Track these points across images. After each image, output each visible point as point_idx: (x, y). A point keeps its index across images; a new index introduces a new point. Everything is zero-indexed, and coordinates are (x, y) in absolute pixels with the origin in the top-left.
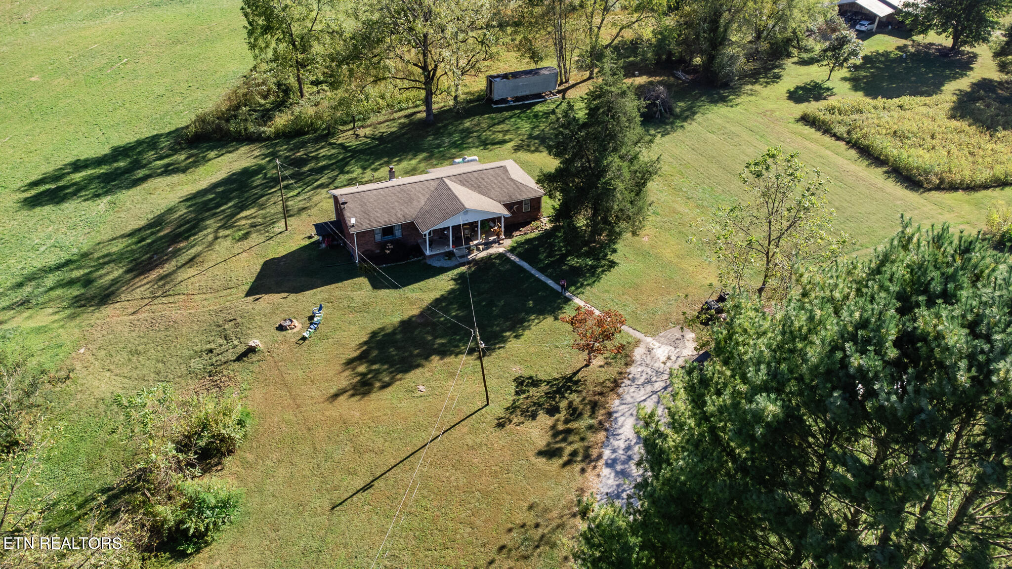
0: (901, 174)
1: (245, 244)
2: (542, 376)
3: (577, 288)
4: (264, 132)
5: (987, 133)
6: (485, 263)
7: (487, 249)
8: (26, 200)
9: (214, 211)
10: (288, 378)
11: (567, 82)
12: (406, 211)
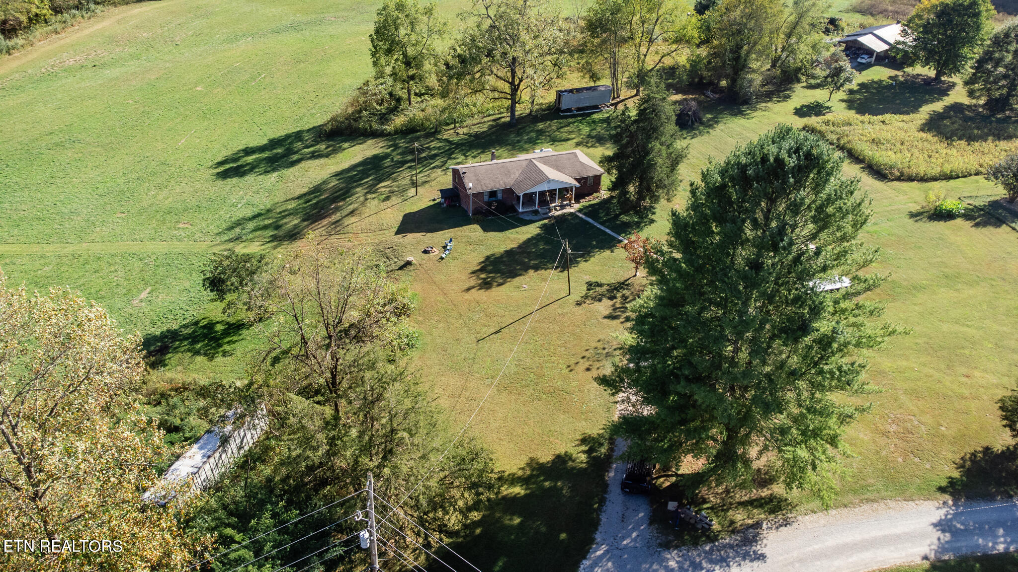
0: (873, 169)
1: (388, 203)
2: (603, 281)
3: (626, 235)
4: (385, 129)
5: (946, 142)
6: (561, 218)
7: (562, 209)
8: (218, 173)
9: (359, 183)
10: (435, 279)
11: (618, 97)
12: (506, 180)
